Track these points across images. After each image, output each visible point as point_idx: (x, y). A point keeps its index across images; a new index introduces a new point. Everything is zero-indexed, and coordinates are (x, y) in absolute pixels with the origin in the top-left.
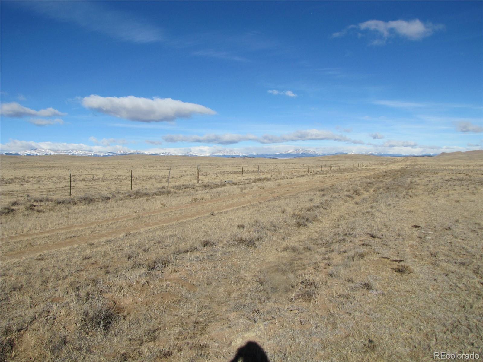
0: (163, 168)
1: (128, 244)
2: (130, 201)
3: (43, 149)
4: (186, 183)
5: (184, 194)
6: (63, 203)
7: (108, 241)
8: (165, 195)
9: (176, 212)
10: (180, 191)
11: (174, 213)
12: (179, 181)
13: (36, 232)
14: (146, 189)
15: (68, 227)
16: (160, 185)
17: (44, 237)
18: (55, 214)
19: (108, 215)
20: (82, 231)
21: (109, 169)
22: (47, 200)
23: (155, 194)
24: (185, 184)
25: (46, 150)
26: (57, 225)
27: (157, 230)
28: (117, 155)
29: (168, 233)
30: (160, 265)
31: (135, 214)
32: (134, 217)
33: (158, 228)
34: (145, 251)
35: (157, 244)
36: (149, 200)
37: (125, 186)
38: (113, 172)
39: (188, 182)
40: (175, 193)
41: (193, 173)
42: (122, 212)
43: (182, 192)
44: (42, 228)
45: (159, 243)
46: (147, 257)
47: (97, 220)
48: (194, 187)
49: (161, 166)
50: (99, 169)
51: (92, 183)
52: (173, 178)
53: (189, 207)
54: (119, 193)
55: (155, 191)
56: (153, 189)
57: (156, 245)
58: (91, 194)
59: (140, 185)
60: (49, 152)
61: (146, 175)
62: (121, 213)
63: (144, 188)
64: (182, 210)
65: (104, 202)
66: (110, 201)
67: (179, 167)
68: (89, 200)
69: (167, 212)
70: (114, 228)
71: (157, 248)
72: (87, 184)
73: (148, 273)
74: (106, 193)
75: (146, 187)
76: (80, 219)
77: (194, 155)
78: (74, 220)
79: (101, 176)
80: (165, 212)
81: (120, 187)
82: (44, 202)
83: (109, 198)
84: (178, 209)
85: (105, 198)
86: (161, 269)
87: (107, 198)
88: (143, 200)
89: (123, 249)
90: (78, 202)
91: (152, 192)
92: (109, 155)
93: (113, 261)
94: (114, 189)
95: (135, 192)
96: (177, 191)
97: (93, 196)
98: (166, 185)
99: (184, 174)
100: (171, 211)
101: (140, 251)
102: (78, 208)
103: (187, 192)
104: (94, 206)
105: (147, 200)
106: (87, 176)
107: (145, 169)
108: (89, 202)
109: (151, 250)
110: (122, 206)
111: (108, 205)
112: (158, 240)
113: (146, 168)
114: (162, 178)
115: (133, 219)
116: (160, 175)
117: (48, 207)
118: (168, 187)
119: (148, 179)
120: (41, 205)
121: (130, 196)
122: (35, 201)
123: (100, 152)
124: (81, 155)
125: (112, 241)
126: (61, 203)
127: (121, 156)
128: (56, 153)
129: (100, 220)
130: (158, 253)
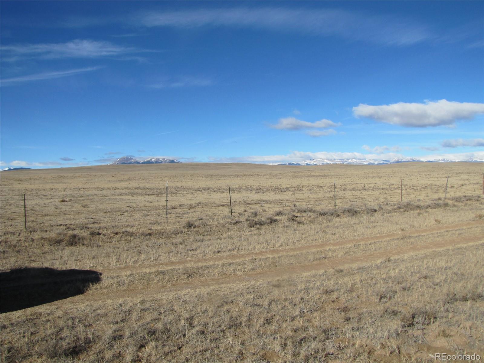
0: (440, 176)
1: (384, 276)
2: (399, 214)
3: (321, 159)
4: (469, 193)
5: (466, 208)
6: (325, 215)
7: (361, 269)
8: (441, 208)
9: (454, 232)
10: (461, 204)
11: (450, 233)
12: (460, 191)
13: (287, 247)
14: (419, 200)
15: (322, 245)
16: (436, 196)
17: (292, 256)
18: (313, 226)
19: (369, 231)
20: (335, 250)
21: (382, 177)
22: (310, 211)
23: (429, 206)
24: (467, 195)
25: (323, 159)
26: (311, 242)
27: (426, 257)
28: (392, 163)
29: (440, 263)
30: (420, 319)
31: (400, 232)
32: (399, 236)
33: (428, 254)
34: (404, 289)
35: (422, 280)
36: (421, 213)
37: (395, 196)
38: (385, 181)
39: (470, 192)
40: (454, 206)
41: (477, 181)
42: (387, 228)
43: (463, 204)
44: (293, 245)
45: (426, 277)
46: (406, 300)
47: (356, 238)
48: (479, 199)
49: (438, 174)
50: (372, 177)
51: (361, 193)
52: (452, 187)
53: (471, 226)
54: (387, 204)
55: (429, 203)
56: (427, 200)
57: (421, 282)
58: (358, 205)
59: (412, 195)
60: (326, 161)
61: (421, 184)
62: (385, 230)
63: (416, 199)
64: (462, 229)
65: (369, 215)
66: (376, 214)
67: (460, 174)
68: (353, 212)
69: (442, 231)
70: (372, 250)
71: (421, 286)
72: (356, 194)
73: (402, 331)
74: (373, 205)
75: (418, 199)
76: (337, 235)
77: (479, 160)
78: (331, 236)
79: (372, 185)
80: (439, 231)
81: (390, 197)
82: (307, 213)
83: (375, 211)
84: (456, 229)
85: (371, 210)
86: (422, 327)
87: (373, 211)
88: (413, 213)
89: (375, 284)
90: (341, 214)
91: (425, 204)
92: (383, 163)
93: (360, 300)
94: (383, 200)
95: (405, 204)
96: (456, 203)
97: (359, 207)
98: (442, 196)
99: (466, 182)
100: (447, 231)
101: (398, 289)
102: (340, 221)
103: (470, 205)
104: (357, 219)
105: (419, 214)
106: (358, 185)
107: (421, 177)
108: (353, 215)
109: (413, 289)
110: (388, 221)
111: (373, 219)
112: (425, 273)
113: (422, 175)
114: (439, 187)
115: (398, 239)
116: (437, 184)
117: (309, 219)
118: (445, 198)
119: (423, 188)
120: (303, 216)
121: (400, 208)
122: (299, 211)
123: (374, 160)
124: (356, 164)
125: (366, 268)
126: (323, 214)
127: (396, 164)
128: (333, 163)
129: (359, 238)
130: (423, 295)
